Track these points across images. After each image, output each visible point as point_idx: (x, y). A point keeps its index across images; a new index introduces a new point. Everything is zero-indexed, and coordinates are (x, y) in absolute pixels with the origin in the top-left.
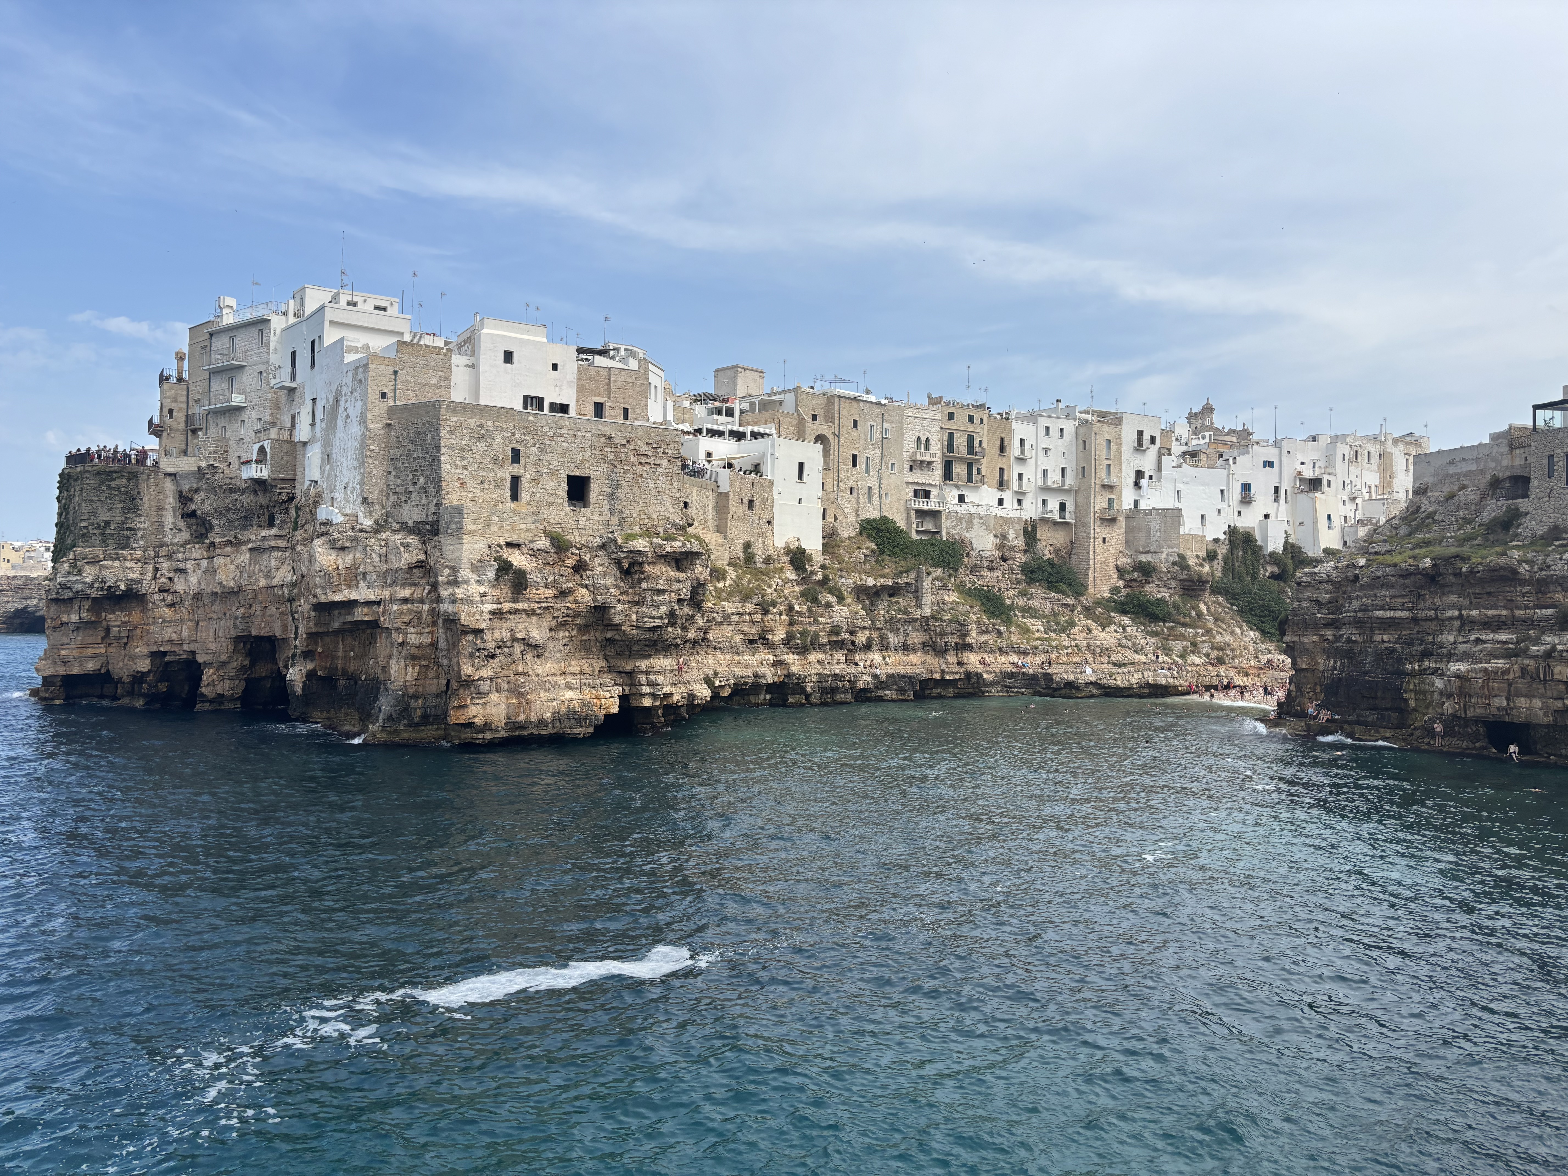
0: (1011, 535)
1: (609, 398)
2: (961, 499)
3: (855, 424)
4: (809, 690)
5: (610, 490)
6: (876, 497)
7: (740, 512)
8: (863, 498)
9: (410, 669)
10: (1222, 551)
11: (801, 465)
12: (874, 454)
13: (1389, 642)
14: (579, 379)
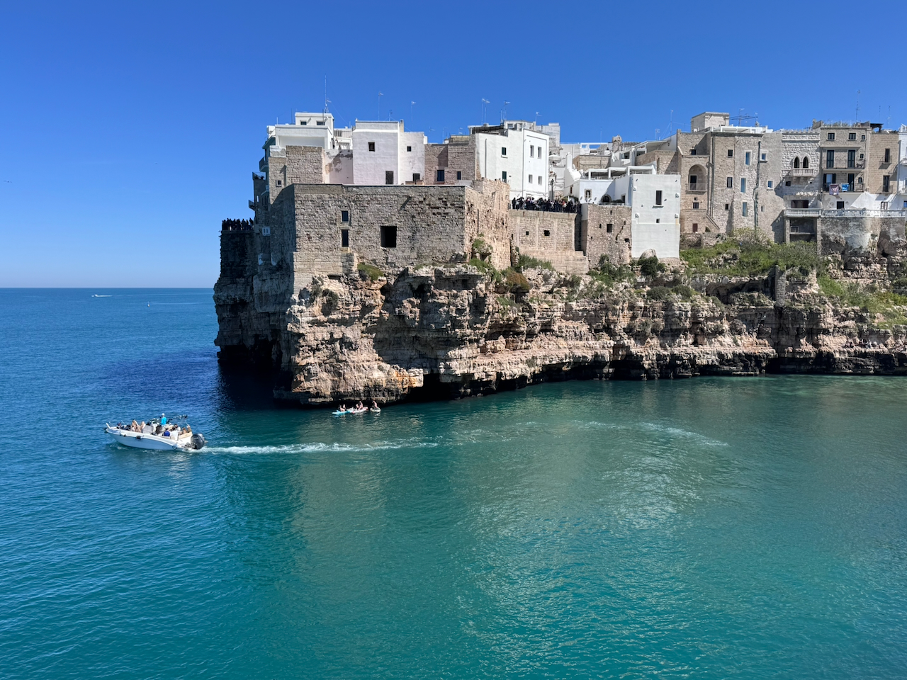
0: (892, 232)
1: (448, 166)
2: (840, 205)
3: (730, 153)
4: (646, 366)
5: (410, 234)
6: (751, 211)
7: (598, 234)
8: (737, 211)
11: (659, 194)
12: (750, 175)
14: (426, 155)
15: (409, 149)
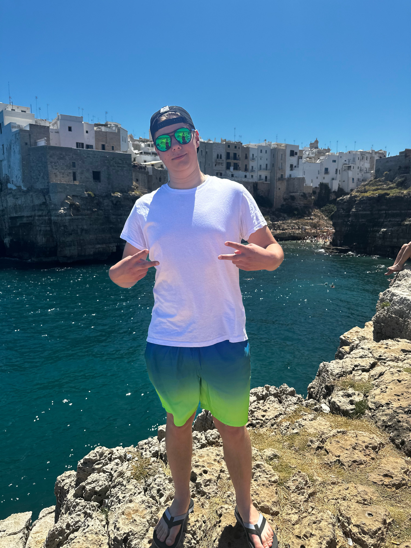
1: (107, 143)
2: (232, 175)
5: (108, 176)
7: (156, 182)
9: (44, 239)
10: (318, 191)
12: (202, 160)
13: (364, 221)
14: (96, 136)
15: (87, 132)
